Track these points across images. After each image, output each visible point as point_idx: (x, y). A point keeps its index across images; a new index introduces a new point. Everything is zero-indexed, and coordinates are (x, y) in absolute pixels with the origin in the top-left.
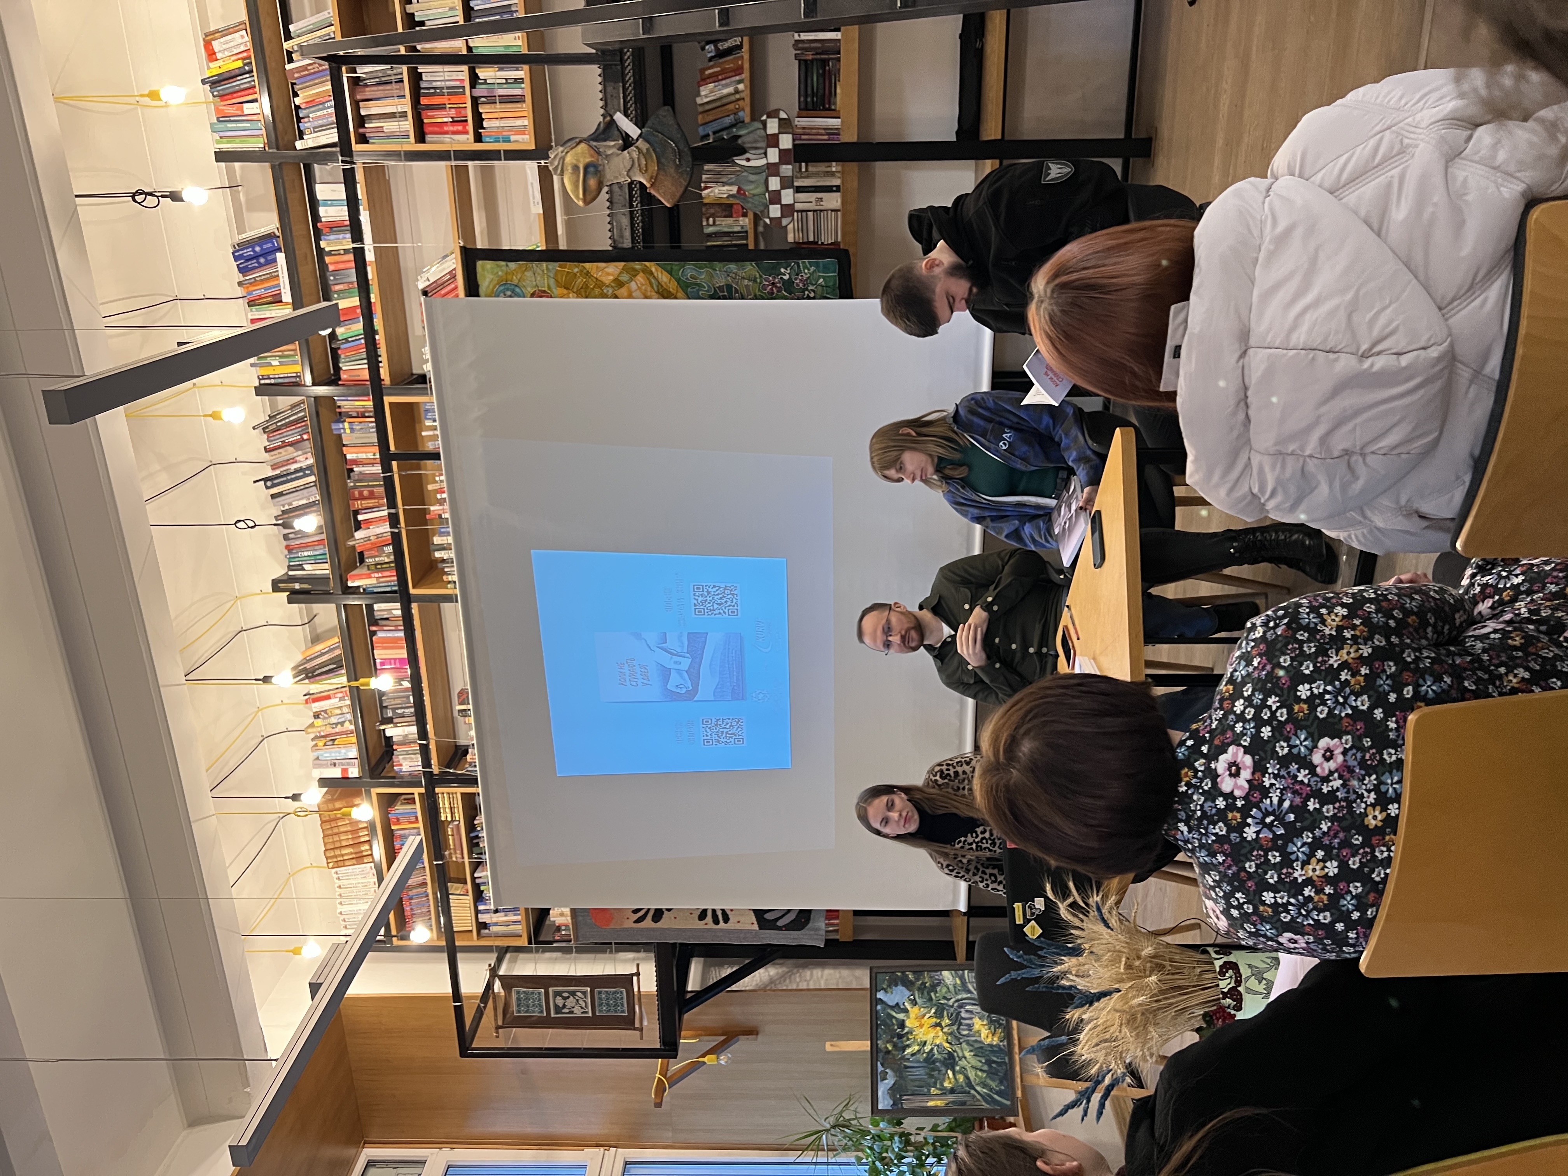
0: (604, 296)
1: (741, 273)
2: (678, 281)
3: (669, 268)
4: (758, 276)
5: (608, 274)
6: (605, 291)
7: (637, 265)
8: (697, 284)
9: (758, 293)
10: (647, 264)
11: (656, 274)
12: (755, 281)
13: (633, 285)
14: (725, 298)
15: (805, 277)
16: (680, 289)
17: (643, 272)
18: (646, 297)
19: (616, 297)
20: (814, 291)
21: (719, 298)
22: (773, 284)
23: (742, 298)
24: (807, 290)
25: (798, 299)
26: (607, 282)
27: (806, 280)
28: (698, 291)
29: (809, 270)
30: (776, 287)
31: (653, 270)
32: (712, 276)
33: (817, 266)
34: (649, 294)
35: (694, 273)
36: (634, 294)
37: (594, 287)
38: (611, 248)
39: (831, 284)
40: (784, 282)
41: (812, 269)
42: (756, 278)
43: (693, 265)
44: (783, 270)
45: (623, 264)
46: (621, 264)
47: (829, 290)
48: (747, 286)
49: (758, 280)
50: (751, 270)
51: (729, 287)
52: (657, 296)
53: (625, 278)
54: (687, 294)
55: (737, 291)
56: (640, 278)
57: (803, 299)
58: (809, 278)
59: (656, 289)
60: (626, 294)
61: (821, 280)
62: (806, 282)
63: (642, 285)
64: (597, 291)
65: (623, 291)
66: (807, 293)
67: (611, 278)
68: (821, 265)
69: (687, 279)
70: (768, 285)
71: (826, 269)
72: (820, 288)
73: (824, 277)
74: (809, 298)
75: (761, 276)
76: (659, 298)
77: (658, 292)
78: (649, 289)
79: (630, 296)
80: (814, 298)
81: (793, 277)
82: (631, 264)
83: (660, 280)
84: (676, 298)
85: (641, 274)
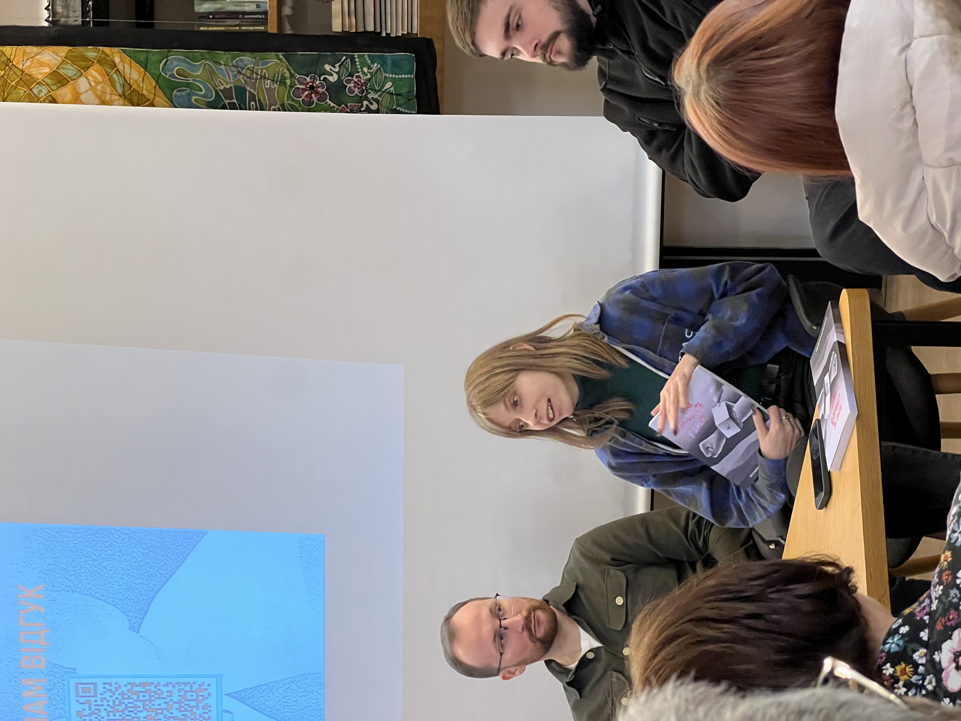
0: (33, 99)
1: (260, 69)
2: (157, 78)
3: (142, 57)
4: (287, 75)
5: (42, 64)
6: (35, 91)
7: (90, 52)
8: (188, 85)
9: (287, 102)
10: (107, 50)
11: (120, 67)
12: (282, 82)
13: (83, 84)
14: (233, 107)
15: (363, 79)
16: (159, 92)
17: (99, 62)
18: (103, 103)
19: (54, 101)
20: (377, 102)
21: (224, 107)
22: (312, 88)
23: (262, 108)
24: (366, 98)
25: (352, 112)
26: (40, 77)
27: (365, 83)
28: (189, 95)
29: (369, 68)
30: (317, 93)
31: (117, 60)
32: (212, 73)
33: (383, 62)
34: (108, 97)
35: (183, 67)
36: (82, 97)
37: (17, 84)
38: (46, 24)
39: (404, 91)
40: (330, 86)
41: (375, 66)
42: (284, 78)
43: (182, 54)
44: (327, 67)
45: (67, 49)
46: (63, 50)
47: (402, 100)
48: (268, 90)
49: (288, 82)
50: (277, 65)
51: (240, 91)
52: (121, 101)
53: (69, 71)
54: (171, 100)
55: (253, 97)
56: (94, 73)
57: (361, 112)
58: (369, 80)
59: (120, 90)
60: (69, 97)
61: (389, 84)
62: (364, 87)
63: (98, 83)
64: (22, 91)
65: (66, 92)
66: (365, 103)
67: (47, 70)
68: (389, 62)
69: (172, 76)
70: (304, 90)
71: (396, 67)
72: (387, 97)
73: (393, 81)
74: (369, 111)
75: (292, 76)
76: (124, 105)
77: (123, 96)
78: (109, 90)
79: (76, 100)
80: (377, 111)
81: (344, 79)
82: (81, 49)
83: (127, 76)
84: (152, 105)
85: (97, 66)
